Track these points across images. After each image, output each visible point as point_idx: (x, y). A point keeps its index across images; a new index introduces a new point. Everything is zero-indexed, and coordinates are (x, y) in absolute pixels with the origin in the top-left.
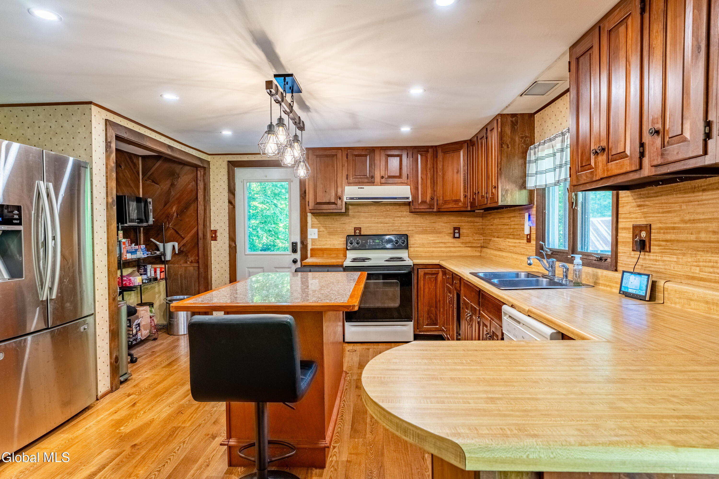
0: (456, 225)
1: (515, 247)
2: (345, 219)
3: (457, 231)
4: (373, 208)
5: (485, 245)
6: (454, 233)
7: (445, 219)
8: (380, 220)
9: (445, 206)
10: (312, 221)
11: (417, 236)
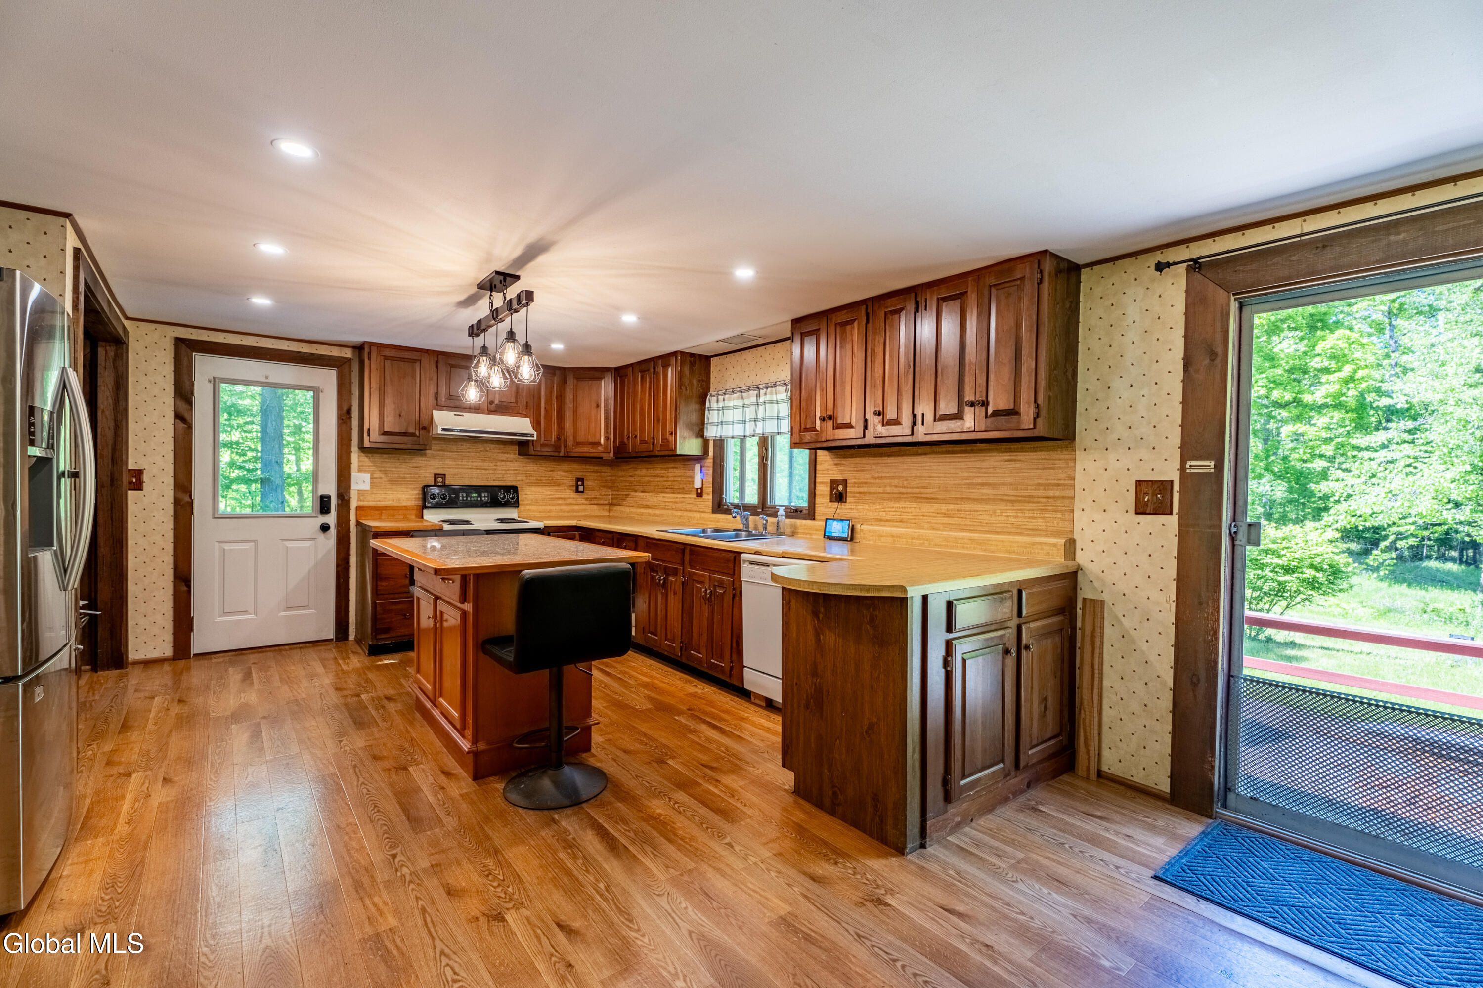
0: (579, 475)
1: (676, 502)
2: (419, 461)
3: (580, 483)
4: (466, 446)
5: (615, 501)
6: (577, 486)
7: (565, 466)
8: (476, 464)
9: (577, 450)
10: (359, 461)
11: (528, 488)
